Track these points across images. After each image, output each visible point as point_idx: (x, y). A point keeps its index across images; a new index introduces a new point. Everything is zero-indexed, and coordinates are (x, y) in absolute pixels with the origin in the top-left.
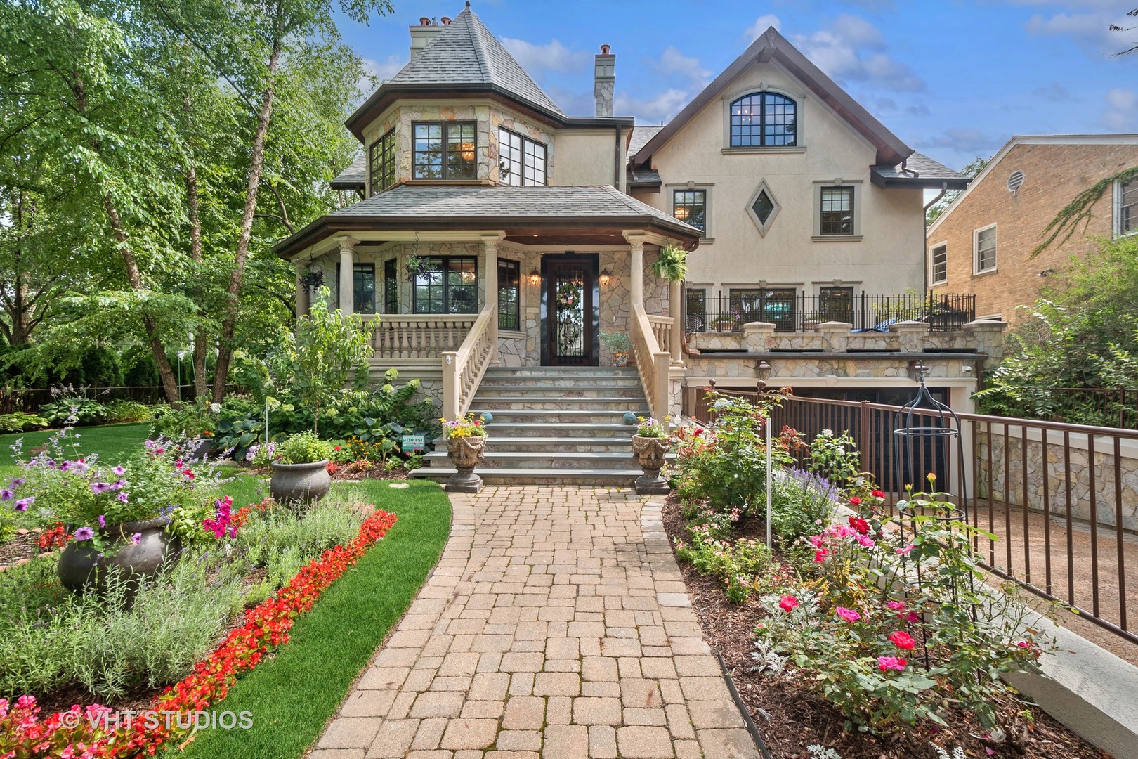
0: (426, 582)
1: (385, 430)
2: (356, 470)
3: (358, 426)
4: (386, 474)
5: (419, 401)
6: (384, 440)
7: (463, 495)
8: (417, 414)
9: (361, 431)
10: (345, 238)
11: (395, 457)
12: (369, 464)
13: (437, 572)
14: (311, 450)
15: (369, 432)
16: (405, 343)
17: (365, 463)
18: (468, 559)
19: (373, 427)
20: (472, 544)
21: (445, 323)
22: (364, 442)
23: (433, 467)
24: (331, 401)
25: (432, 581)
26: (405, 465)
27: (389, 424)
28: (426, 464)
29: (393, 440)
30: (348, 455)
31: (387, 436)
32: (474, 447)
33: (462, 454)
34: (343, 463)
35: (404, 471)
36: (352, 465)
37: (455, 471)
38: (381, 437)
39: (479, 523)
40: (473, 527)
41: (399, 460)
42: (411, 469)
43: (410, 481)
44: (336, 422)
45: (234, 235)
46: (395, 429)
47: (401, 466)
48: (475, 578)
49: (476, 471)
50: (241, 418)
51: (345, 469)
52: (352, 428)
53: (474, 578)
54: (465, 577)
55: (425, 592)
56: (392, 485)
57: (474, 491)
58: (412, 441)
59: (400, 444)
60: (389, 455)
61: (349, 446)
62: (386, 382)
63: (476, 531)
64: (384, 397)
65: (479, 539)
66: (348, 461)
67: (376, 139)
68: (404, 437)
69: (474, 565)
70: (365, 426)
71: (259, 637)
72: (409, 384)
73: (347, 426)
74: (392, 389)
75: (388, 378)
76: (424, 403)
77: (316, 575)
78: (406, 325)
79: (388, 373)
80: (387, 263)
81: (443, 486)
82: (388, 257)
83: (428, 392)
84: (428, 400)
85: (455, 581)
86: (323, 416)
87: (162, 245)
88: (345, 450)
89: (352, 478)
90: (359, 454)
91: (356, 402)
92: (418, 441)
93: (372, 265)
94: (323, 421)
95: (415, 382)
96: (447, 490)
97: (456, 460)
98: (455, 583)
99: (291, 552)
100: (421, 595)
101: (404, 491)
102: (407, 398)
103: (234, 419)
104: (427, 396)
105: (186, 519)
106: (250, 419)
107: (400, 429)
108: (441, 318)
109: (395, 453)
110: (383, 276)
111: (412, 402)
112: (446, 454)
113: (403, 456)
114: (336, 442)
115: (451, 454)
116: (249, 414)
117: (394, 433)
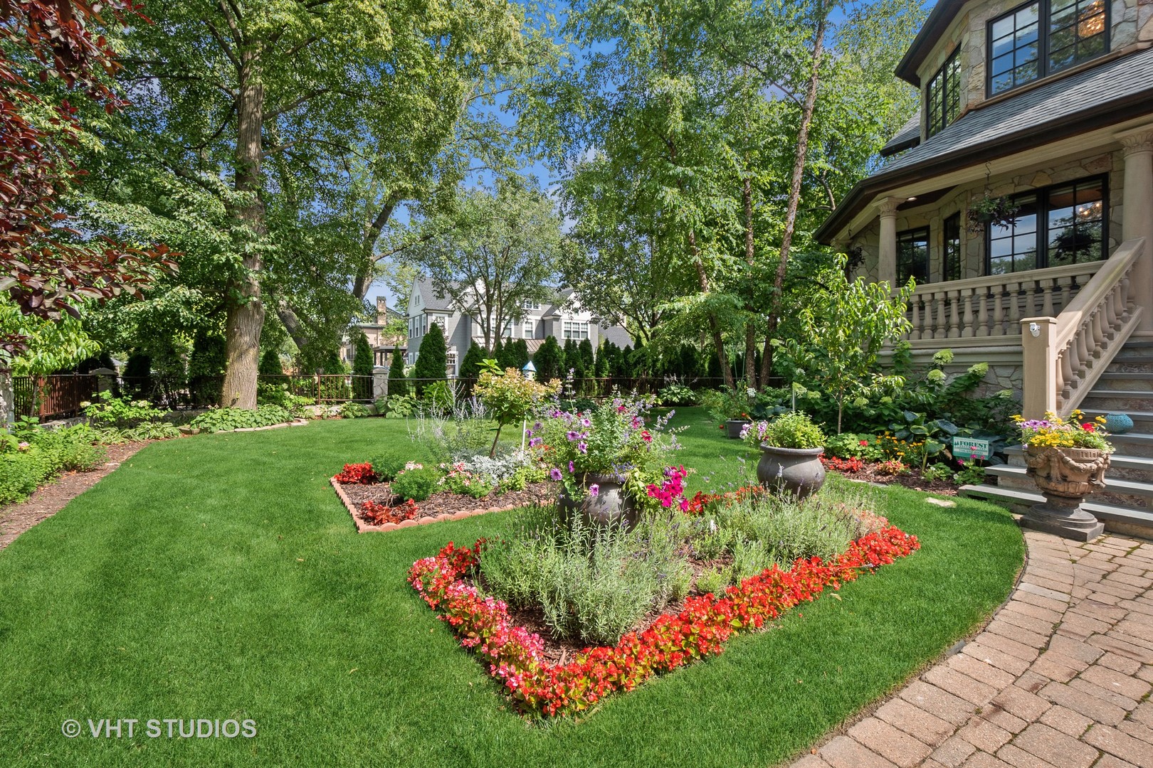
0: (945, 657)
1: (930, 429)
2: (884, 473)
3: (895, 421)
4: (926, 485)
5: (989, 395)
6: (929, 440)
7: (1055, 540)
8: (984, 412)
9: (896, 427)
10: (886, 200)
11: (941, 465)
12: (902, 467)
13: (969, 648)
14: (799, 434)
15: (907, 429)
16: (968, 317)
17: (898, 466)
18: (1042, 651)
19: (914, 423)
20: (1056, 627)
21: (1037, 282)
22: (899, 440)
23: (1002, 487)
24: (856, 387)
25: (955, 661)
26: (956, 477)
27: (937, 421)
28: (992, 480)
29: (941, 442)
30: (877, 453)
31: (934, 436)
32: (1082, 466)
33: (1055, 473)
34: (871, 461)
35: (953, 485)
36: (881, 466)
37: (1044, 500)
38: (924, 436)
39: (1080, 593)
40: (1066, 598)
41: (948, 469)
42: (964, 483)
43: (958, 499)
44: (866, 413)
45: (780, 231)
46: (946, 428)
47: (950, 477)
48: (1052, 691)
49: (1083, 505)
50: (773, 404)
51: (873, 468)
52: (887, 423)
53: (1047, 691)
54: (1026, 682)
55: (935, 674)
56: (931, 500)
57: (1082, 538)
58: (970, 446)
59: (950, 448)
60: (932, 461)
61: (879, 442)
62: (935, 367)
63: (1070, 606)
64: (932, 386)
65: (1073, 622)
66: (877, 460)
67: (934, 71)
68: (956, 439)
69: (1054, 666)
70: (904, 421)
71: (686, 636)
72: (970, 370)
73: (878, 419)
74: (943, 375)
75: (938, 362)
76: (997, 397)
77: (777, 585)
78: (970, 293)
79: (938, 355)
80: (946, 221)
81: (1018, 517)
82: (947, 213)
83: (1003, 382)
84: (1004, 394)
85: (1002, 681)
86: (850, 405)
87: (722, 253)
88: (874, 446)
89: (878, 482)
90: (890, 453)
91: (888, 391)
92: (982, 447)
93: (927, 228)
94: (850, 412)
95: (979, 367)
96: (1023, 525)
97: (1041, 481)
98: (1002, 685)
99: (757, 547)
100: (930, 676)
101: (948, 510)
102: (968, 388)
103: (767, 404)
104: (1004, 388)
105: (638, 479)
106: (781, 405)
107: (953, 429)
108: (1031, 276)
109: (942, 458)
110: (941, 238)
111: (978, 394)
112: (1024, 471)
113: (955, 465)
114: (864, 436)
115: (1032, 471)
116: (780, 400)
117: (945, 434)
